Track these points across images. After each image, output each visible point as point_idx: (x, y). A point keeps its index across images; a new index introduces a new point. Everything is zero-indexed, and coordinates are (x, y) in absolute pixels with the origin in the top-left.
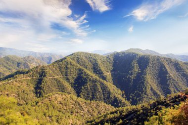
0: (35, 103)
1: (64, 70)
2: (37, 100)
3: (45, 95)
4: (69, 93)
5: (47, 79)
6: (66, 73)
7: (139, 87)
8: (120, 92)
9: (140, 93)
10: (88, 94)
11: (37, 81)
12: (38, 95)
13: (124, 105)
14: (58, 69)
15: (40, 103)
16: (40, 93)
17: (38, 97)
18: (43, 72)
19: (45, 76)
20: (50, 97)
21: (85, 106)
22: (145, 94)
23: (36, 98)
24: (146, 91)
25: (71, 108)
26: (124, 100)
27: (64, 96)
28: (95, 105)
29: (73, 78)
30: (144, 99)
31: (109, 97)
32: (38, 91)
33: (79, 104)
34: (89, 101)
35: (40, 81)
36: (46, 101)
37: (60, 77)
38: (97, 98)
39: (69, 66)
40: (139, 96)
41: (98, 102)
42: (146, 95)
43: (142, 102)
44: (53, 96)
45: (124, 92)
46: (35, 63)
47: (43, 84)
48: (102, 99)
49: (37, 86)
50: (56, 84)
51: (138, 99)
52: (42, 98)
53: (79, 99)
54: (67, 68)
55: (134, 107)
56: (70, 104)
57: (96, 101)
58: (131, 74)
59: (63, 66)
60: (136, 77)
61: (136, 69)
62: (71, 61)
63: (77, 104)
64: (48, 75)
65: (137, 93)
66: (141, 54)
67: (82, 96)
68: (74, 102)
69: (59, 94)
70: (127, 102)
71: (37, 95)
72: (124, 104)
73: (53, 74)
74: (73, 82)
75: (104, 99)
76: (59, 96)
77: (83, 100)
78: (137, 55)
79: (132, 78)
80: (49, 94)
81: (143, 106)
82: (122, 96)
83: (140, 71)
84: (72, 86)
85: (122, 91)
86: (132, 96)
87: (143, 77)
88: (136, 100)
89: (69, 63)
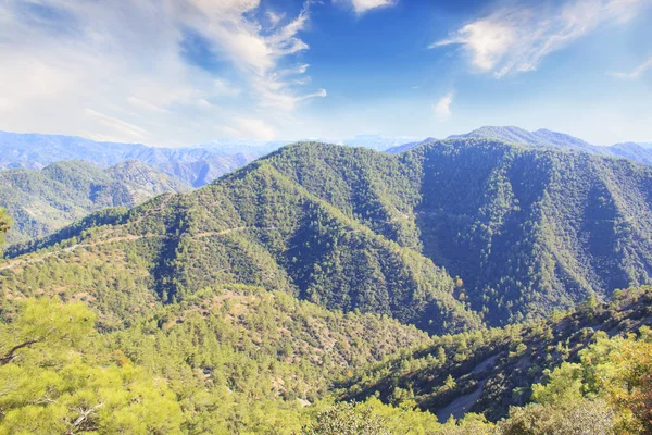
0: (155, 323)
1: (253, 209)
2: (163, 310)
3: (188, 296)
4: (270, 288)
5: (195, 241)
6: (260, 215)
7: (514, 265)
8: (446, 280)
9: (519, 283)
10: (335, 290)
11: (160, 246)
12: (165, 294)
13: (461, 326)
14: (231, 205)
15: (172, 323)
16: (172, 290)
17: (165, 303)
18: (179, 216)
19: (185, 228)
20: (206, 302)
21: (326, 331)
22: (536, 287)
23: (160, 304)
24: (539, 278)
25: (278, 336)
26: (460, 309)
27: (253, 298)
28: (360, 328)
29: (284, 234)
30: (532, 305)
31: (408, 300)
32: (165, 281)
33: (306, 326)
34: (339, 314)
35: (169, 248)
36: (194, 315)
37: (238, 233)
38: (367, 302)
39: (269, 193)
40: (515, 294)
41: (370, 314)
42: (538, 290)
43: (524, 314)
44: (216, 298)
45: (460, 282)
46: (149, 187)
47: (179, 255)
48: (386, 304)
49: (162, 263)
50: (225, 258)
51: (510, 304)
52: (177, 306)
53: (307, 308)
54: (261, 200)
55: (496, 332)
56: (273, 323)
57: (363, 312)
58: (486, 219)
59: (247, 194)
60: (502, 228)
61: (504, 202)
62: (275, 173)
63: (299, 324)
64: (195, 227)
65: (507, 283)
66: (521, 146)
67: (315, 296)
68: (286, 318)
69: (237, 291)
70: (471, 317)
71: (161, 296)
72: (461, 324)
73: (214, 223)
74: (285, 249)
75: (393, 307)
76: (236, 297)
77: (320, 311)
78: (508, 148)
79: (490, 231)
80: (201, 292)
81: (530, 330)
82: (456, 295)
83: (516, 208)
84: (279, 263)
85: (453, 276)
86: (488, 294)
87: (529, 228)
88: (503, 308)
89: (269, 182)
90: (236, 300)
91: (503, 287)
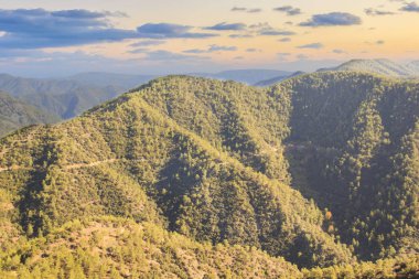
0: (17, 258)
1: (123, 141)
2: (27, 244)
3: (54, 229)
4: (140, 220)
5: (63, 173)
6: (130, 148)
7: (385, 197)
8: (315, 212)
9: (390, 217)
10: (204, 222)
11: (26, 178)
12: (31, 227)
13: (330, 260)
14: (101, 137)
15: (36, 258)
16: (38, 222)
17: (30, 237)
18: (47, 148)
19: (54, 160)
20: (73, 235)
21: (195, 264)
22: (408, 221)
23: (24, 238)
24: (412, 212)
25: (147, 269)
26: (330, 243)
27: (122, 230)
28: (229, 260)
29: (154, 166)
30: (405, 240)
31: (277, 232)
32: (31, 213)
33: (175, 257)
34: (208, 246)
35: (36, 180)
36: (60, 249)
37: (108, 165)
38: (236, 234)
39: (139, 125)
40: (385, 227)
41: (239, 246)
42: (412, 224)
43: (397, 249)
44: (84, 231)
45: (329, 214)
46: (15, 118)
47: (46, 188)
48: (255, 236)
49: (27, 195)
50: (94, 190)
51: (381, 238)
52: (43, 239)
53: (176, 240)
54: (131, 132)
55: (368, 267)
56: (142, 255)
57: (232, 244)
58: (356, 151)
59: (117, 126)
60: (371, 161)
61: (374, 133)
62: (145, 106)
63: (169, 256)
64: (63, 159)
65: (377, 216)
66: (392, 77)
67: (185, 228)
68: (156, 250)
69: (106, 223)
70: (341, 250)
71: (26, 229)
72: (331, 257)
73: (83, 155)
74: (154, 180)
75: (261, 238)
76: (105, 229)
77: (188, 242)
78: (378, 81)
79: (359, 164)
80: (69, 224)
81: (404, 266)
82: (325, 227)
83: (386, 141)
84: (149, 194)
85: (322, 209)
86: (358, 227)
87: (399, 161)
88: (375, 242)
89: (139, 115)
90: (104, 232)
91: (373, 220)
